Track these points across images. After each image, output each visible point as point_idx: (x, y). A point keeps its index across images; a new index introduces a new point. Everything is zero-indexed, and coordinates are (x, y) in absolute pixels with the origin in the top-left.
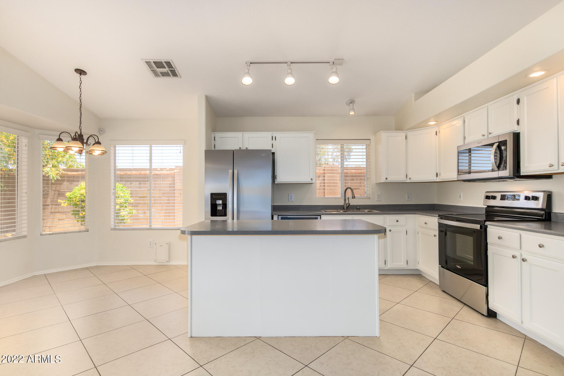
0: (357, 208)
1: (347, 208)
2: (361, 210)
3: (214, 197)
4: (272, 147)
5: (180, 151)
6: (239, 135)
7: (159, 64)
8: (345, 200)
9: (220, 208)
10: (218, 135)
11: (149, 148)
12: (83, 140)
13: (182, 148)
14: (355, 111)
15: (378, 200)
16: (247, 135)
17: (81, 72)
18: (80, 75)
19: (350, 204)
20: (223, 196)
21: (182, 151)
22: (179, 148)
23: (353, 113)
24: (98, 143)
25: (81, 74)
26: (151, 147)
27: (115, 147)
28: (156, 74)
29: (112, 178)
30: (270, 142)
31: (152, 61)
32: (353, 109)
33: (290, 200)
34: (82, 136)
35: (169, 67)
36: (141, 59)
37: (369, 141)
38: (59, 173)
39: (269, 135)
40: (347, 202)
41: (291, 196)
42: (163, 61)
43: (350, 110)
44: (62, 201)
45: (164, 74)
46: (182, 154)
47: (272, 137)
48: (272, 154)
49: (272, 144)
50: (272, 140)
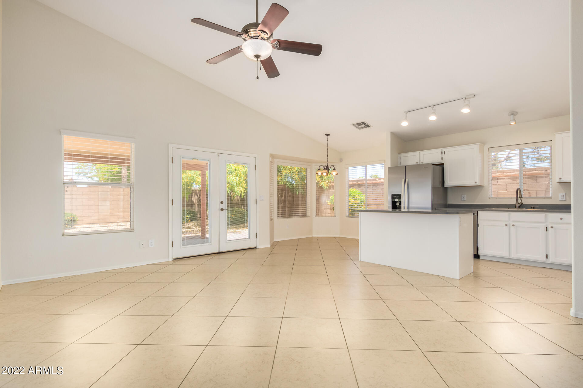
0: (532, 208)
1: (519, 207)
3: (394, 196)
4: (442, 160)
5: (382, 167)
6: (417, 153)
7: (359, 124)
8: (517, 200)
9: (398, 204)
10: (402, 155)
11: (365, 167)
12: (328, 168)
13: (383, 165)
14: (516, 121)
15: (562, 200)
16: (422, 153)
17: (327, 135)
19: (522, 203)
20: (399, 196)
21: (383, 168)
22: (381, 166)
23: (514, 123)
24: (334, 169)
25: (327, 136)
26: (366, 166)
27: (348, 168)
28: (359, 129)
29: (347, 186)
30: (440, 156)
31: (355, 124)
32: (514, 120)
33: (462, 200)
34: (328, 166)
35: (364, 124)
36: (350, 124)
37: (551, 142)
38: (328, 185)
39: (439, 151)
40: (520, 201)
41: (464, 197)
42: (360, 122)
43: (510, 121)
44: (328, 202)
45: (363, 128)
46: (383, 170)
47: (442, 152)
48: (442, 165)
49: (442, 158)
50: (442, 154)
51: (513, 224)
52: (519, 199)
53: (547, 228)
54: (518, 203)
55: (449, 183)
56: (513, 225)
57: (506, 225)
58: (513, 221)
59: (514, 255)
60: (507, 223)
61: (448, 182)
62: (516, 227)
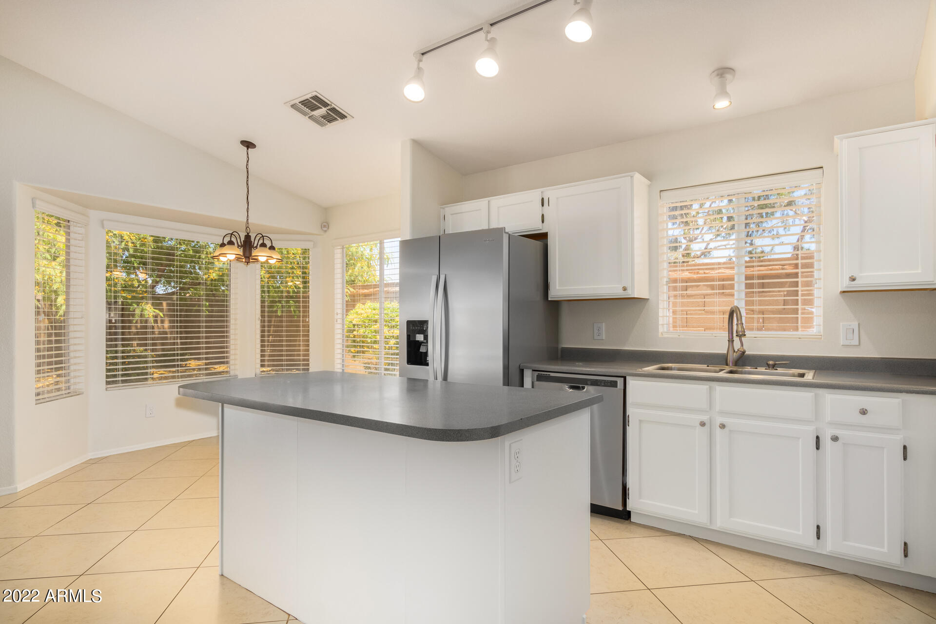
1: (737, 363)
2: (780, 370)
4: (543, 222)
6: (482, 203)
8: (731, 341)
10: (450, 210)
12: (250, 242)
15: (848, 343)
16: (497, 202)
17: (248, 145)
18: (248, 149)
19: (744, 352)
23: (726, 103)
25: (248, 147)
26: (381, 243)
28: (319, 122)
30: (537, 209)
31: (298, 102)
32: (725, 93)
33: (596, 337)
34: (249, 237)
35: (324, 106)
36: (285, 103)
37: (821, 170)
39: (534, 196)
40: (737, 345)
41: (599, 329)
45: (326, 119)
47: (543, 199)
48: (542, 237)
49: (543, 216)
50: (543, 205)
51: (724, 420)
52: (736, 340)
53: (818, 438)
54: (734, 351)
55: (559, 289)
56: (723, 426)
57: (703, 424)
58: (722, 413)
59: (722, 522)
60: (705, 418)
61: (557, 288)
62: (730, 431)
